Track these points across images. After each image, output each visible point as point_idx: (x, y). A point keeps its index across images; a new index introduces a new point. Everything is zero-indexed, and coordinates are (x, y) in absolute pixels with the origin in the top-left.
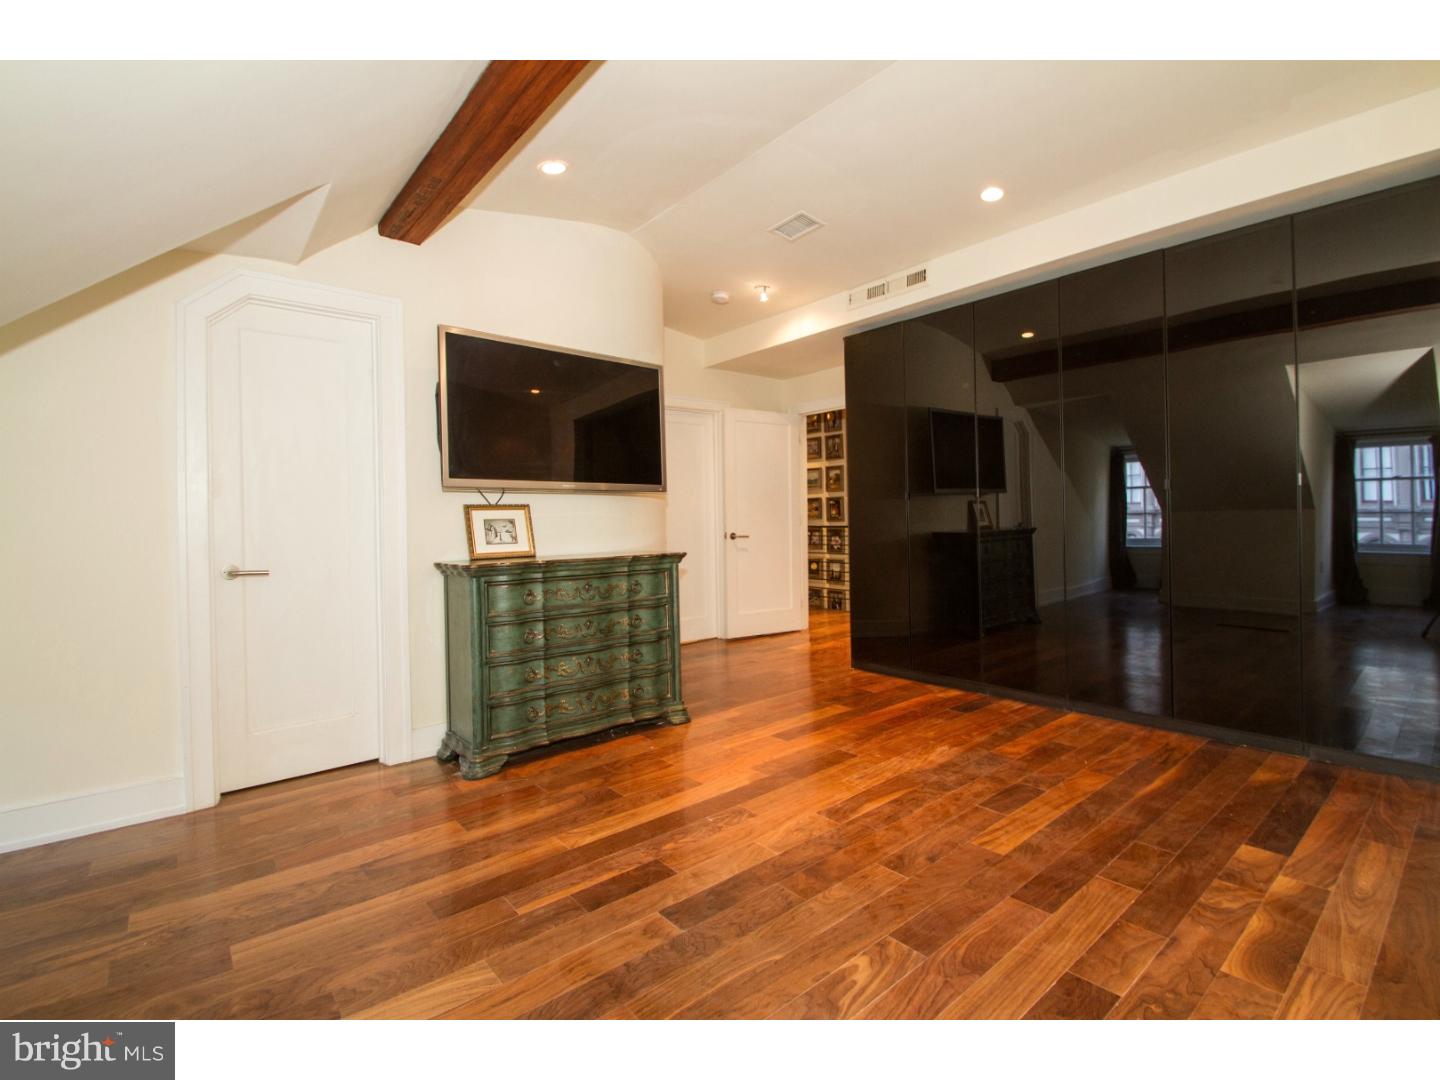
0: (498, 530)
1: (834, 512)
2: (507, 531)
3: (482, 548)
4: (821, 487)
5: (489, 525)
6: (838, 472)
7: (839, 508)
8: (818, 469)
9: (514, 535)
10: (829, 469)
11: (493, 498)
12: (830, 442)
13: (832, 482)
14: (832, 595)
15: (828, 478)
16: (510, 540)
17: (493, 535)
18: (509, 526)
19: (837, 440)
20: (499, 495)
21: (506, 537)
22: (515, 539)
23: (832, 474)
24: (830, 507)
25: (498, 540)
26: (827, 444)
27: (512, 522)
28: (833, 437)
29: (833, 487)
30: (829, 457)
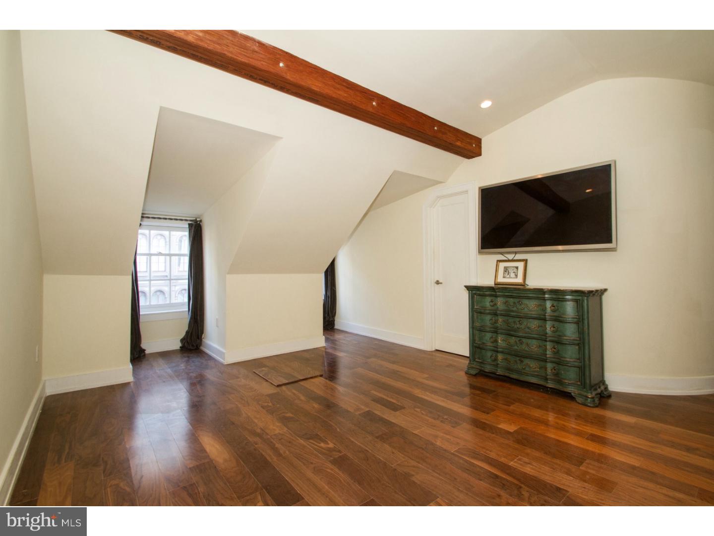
0: (510, 271)
2: (514, 272)
3: (501, 279)
5: (506, 269)
9: (516, 274)
11: (510, 257)
16: (514, 276)
17: (507, 274)
18: (515, 269)
20: (514, 255)
21: (513, 275)
22: (516, 276)
25: (508, 276)
27: (517, 268)
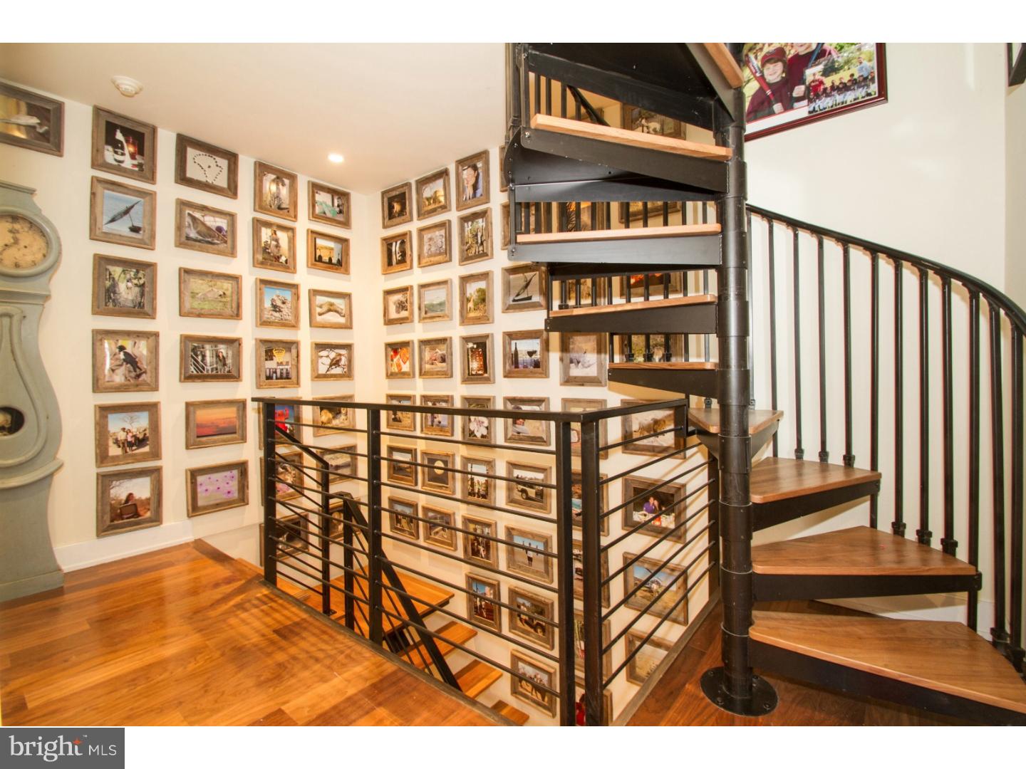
1: (475, 365)
4: (450, 317)
6: (482, 285)
7: (484, 356)
8: (445, 282)
10: (465, 280)
12: (468, 227)
13: (471, 305)
14: (471, 527)
15: (464, 300)
19: (480, 223)
23: (472, 289)
24: (468, 355)
26: (462, 229)
28: (475, 216)
29: (472, 315)
30: (466, 258)
